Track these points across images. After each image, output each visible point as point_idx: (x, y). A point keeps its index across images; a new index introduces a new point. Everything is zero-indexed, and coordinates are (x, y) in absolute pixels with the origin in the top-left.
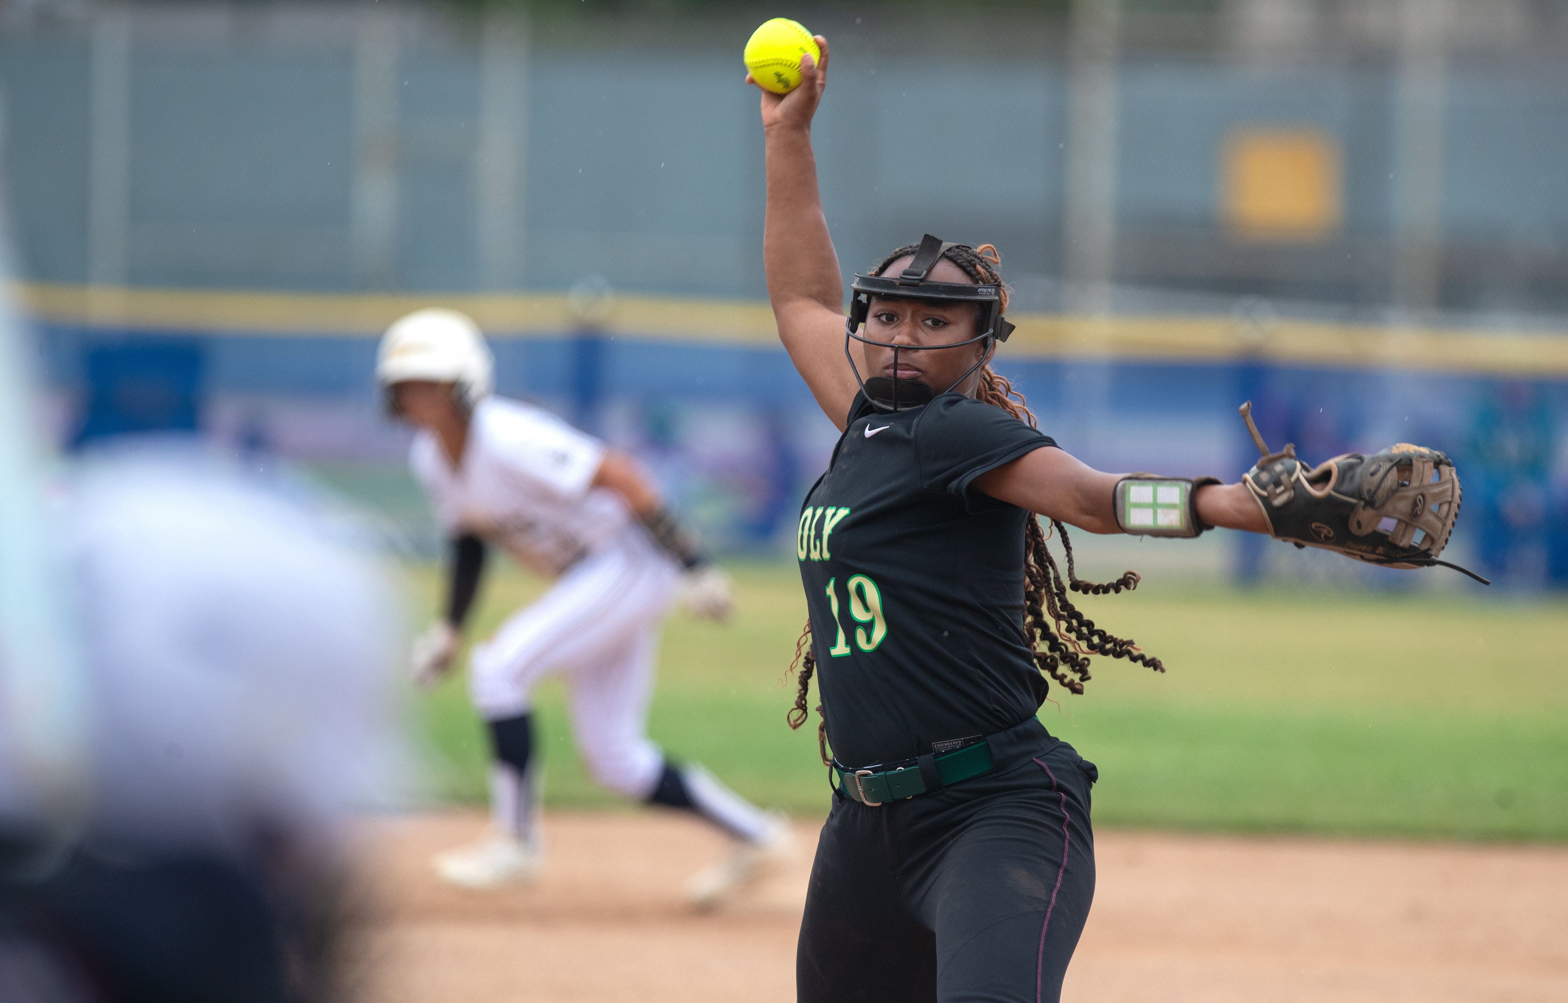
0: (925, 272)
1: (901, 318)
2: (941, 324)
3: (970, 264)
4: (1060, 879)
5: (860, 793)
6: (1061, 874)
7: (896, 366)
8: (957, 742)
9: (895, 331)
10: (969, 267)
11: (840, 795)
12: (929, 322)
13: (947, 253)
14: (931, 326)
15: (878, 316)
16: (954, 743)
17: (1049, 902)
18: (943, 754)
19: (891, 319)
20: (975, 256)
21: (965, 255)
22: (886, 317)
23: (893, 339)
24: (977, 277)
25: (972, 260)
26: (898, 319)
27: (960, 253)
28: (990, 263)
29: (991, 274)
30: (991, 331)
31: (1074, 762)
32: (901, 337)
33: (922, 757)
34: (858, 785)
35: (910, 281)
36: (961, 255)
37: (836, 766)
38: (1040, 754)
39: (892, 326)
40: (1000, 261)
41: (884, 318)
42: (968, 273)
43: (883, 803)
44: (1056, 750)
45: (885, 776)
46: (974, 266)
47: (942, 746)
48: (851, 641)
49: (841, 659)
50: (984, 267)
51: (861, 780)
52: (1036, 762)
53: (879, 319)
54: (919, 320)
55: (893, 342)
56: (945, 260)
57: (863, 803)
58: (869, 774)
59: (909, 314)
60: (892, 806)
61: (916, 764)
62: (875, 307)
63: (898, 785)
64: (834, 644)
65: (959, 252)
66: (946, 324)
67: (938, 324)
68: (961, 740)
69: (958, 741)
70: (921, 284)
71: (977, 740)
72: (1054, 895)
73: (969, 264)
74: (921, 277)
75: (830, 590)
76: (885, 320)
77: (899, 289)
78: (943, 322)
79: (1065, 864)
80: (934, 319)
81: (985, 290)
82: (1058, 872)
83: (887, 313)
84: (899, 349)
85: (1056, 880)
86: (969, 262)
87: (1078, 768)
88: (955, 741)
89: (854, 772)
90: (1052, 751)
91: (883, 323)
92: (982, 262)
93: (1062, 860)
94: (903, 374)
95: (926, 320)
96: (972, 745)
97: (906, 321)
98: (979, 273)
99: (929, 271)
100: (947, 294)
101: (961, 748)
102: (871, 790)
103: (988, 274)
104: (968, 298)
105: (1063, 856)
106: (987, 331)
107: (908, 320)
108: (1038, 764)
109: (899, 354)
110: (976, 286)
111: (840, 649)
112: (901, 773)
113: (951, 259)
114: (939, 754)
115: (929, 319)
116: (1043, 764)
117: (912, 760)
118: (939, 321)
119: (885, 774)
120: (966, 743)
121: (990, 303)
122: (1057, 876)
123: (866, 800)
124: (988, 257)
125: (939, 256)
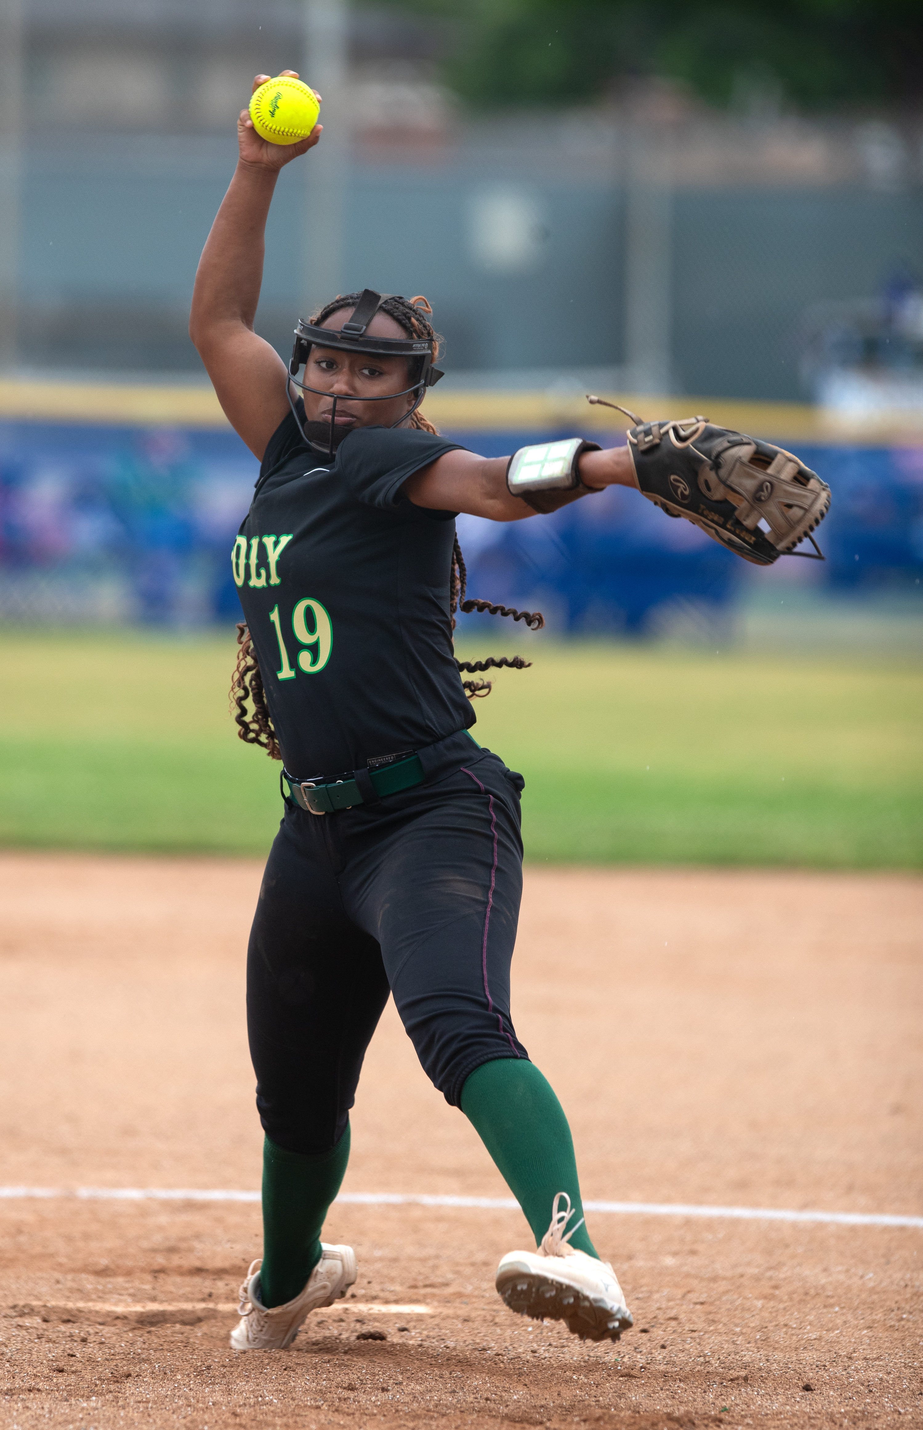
0: (364, 327)
1: (340, 367)
2: (377, 373)
3: (406, 317)
4: (493, 879)
5: (305, 802)
6: (493, 875)
7: (334, 412)
8: (390, 758)
9: (334, 378)
10: (404, 320)
11: (290, 803)
12: (366, 372)
13: (384, 306)
14: (367, 375)
15: (318, 363)
16: (387, 759)
17: (487, 902)
18: (377, 768)
19: (331, 366)
20: (411, 309)
21: (401, 308)
22: (327, 364)
23: (332, 386)
24: (412, 329)
25: (407, 313)
26: (337, 367)
27: (397, 306)
28: (422, 313)
29: (425, 326)
30: (423, 382)
31: (501, 772)
32: (340, 386)
33: (358, 772)
34: (304, 795)
35: (348, 335)
36: (397, 308)
37: (286, 777)
38: (468, 764)
39: (332, 373)
40: (431, 310)
41: (324, 365)
42: (404, 326)
43: (326, 813)
44: (485, 759)
45: (326, 788)
46: (409, 319)
47: (375, 761)
48: (294, 664)
49: (287, 682)
50: (418, 320)
51: (307, 792)
52: (464, 772)
53: (319, 365)
54: (356, 369)
55: (331, 390)
56: (383, 313)
57: (309, 811)
58: (313, 786)
59: (347, 363)
60: (333, 815)
61: (353, 777)
62: (316, 354)
63: (338, 796)
64: (280, 668)
65: (395, 305)
66: (381, 374)
67: (375, 374)
68: (393, 756)
69: (390, 756)
70: (361, 339)
71: (409, 755)
72: (490, 895)
73: (404, 317)
74: (361, 333)
75: (275, 616)
76: (326, 367)
77: (340, 342)
78: (378, 372)
79: (496, 863)
80: (371, 369)
81: (419, 345)
82: (490, 873)
83: (327, 360)
84: (338, 397)
85: (490, 881)
86: (405, 314)
87: (505, 777)
88: (388, 757)
89: (299, 783)
90: (480, 760)
91: (323, 370)
92: (416, 314)
93: (493, 861)
94: (340, 420)
95: (363, 369)
96: (404, 759)
97: (344, 370)
98: (413, 325)
99: (368, 325)
100: (384, 349)
101: (394, 762)
102: (315, 801)
103: (421, 326)
104: (403, 353)
105: (493, 856)
106: (419, 382)
107: (345, 370)
108: (465, 773)
109: (338, 401)
110: (410, 342)
111: (286, 673)
112: (341, 785)
113: (388, 312)
114: (373, 769)
115: (366, 369)
116: (470, 773)
117: (350, 774)
118: (375, 371)
119: (326, 786)
120: (399, 759)
121: (423, 357)
122: (490, 877)
123: (312, 809)
124: (422, 307)
125: (377, 308)
